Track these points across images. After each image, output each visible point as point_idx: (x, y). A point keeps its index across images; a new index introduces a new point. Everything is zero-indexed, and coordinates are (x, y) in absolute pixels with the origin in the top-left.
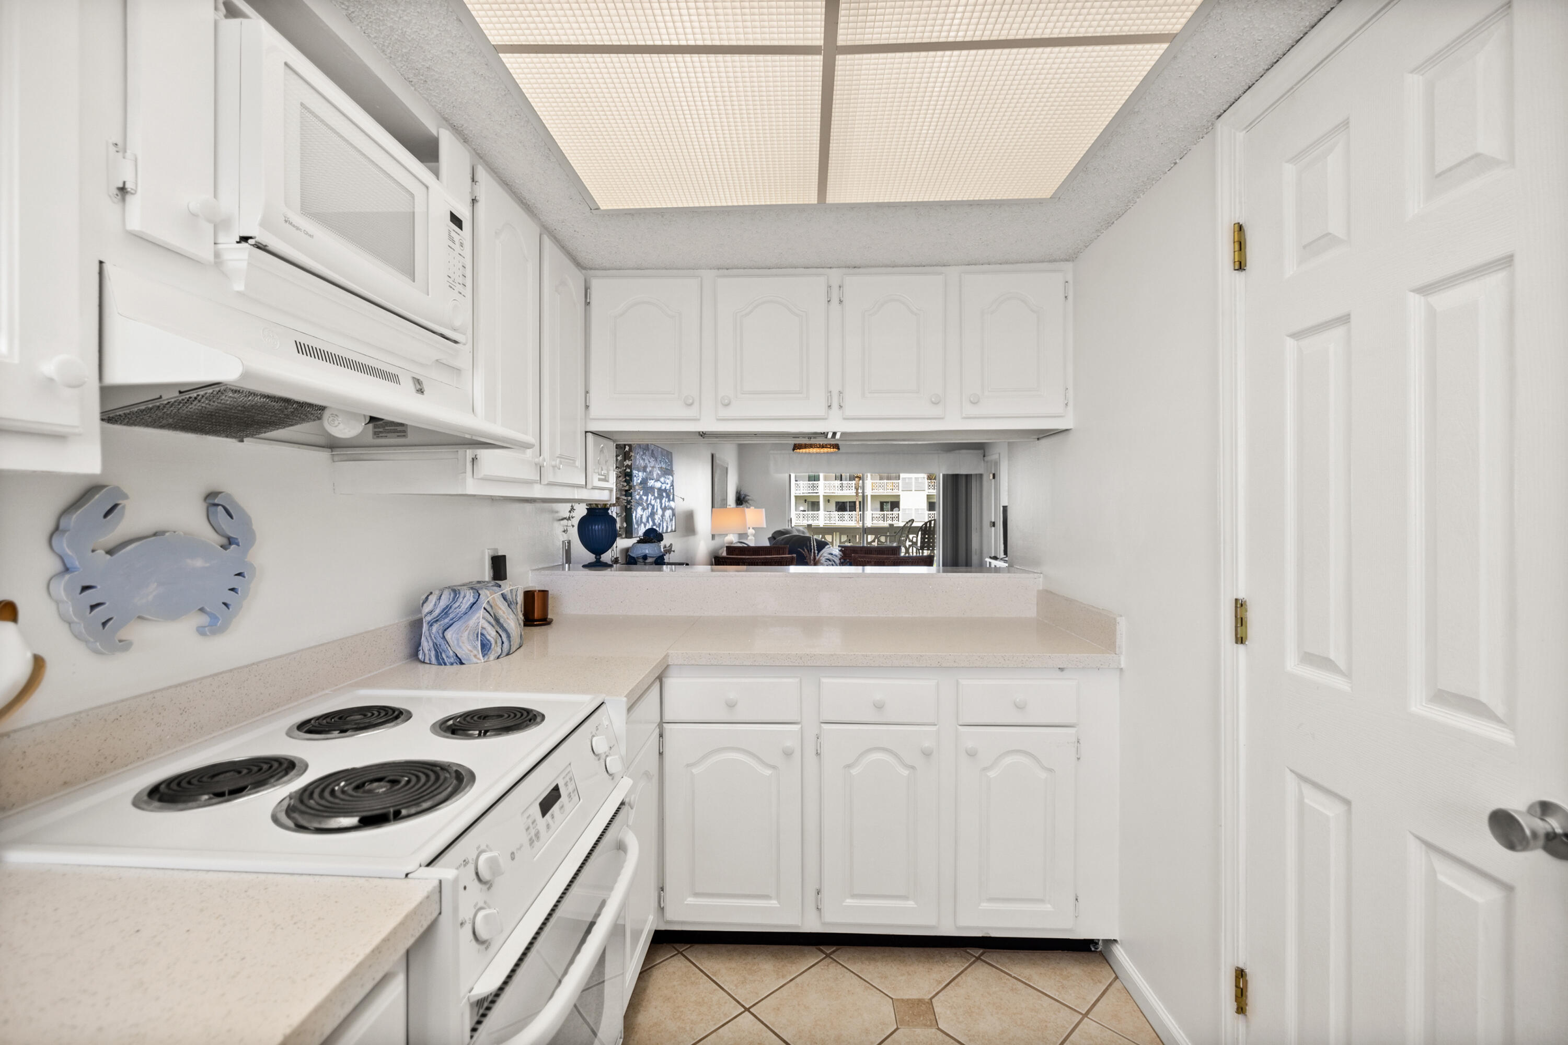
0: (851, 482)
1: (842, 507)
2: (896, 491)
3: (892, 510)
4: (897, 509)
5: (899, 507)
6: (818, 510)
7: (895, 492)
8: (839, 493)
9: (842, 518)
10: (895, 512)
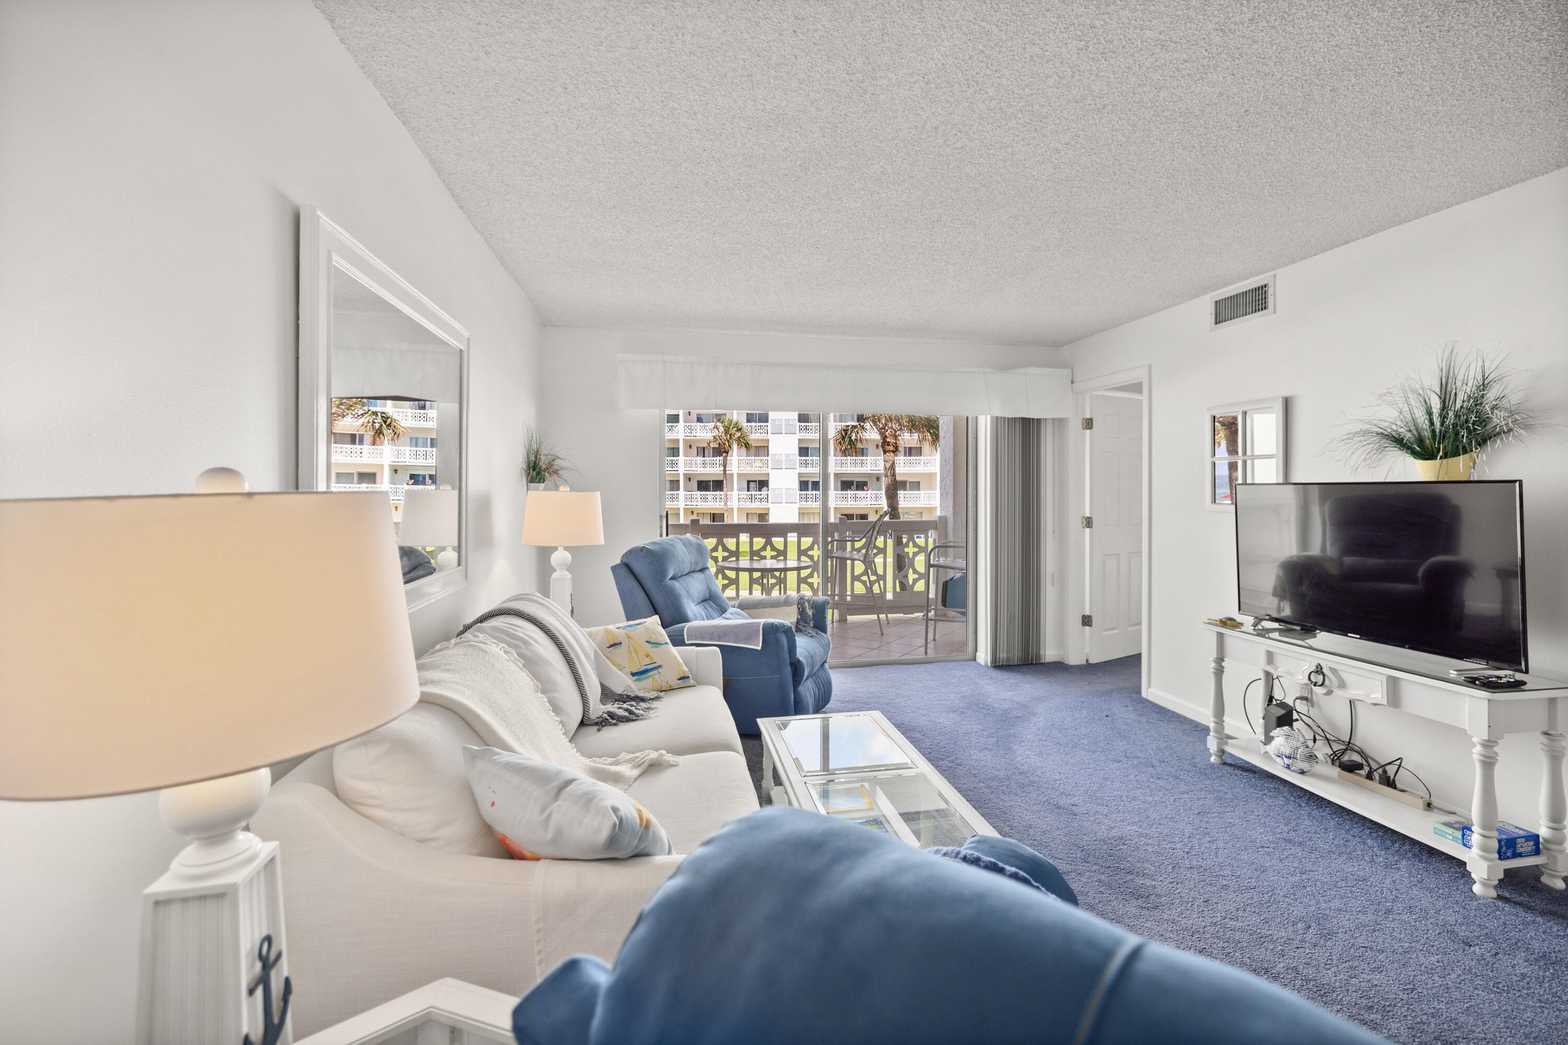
0: (715, 458)
1: (703, 486)
2: (764, 468)
3: (760, 490)
4: (765, 488)
5: (767, 486)
6: (678, 489)
7: (764, 470)
8: (700, 470)
9: (705, 499)
10: (764, 492)
